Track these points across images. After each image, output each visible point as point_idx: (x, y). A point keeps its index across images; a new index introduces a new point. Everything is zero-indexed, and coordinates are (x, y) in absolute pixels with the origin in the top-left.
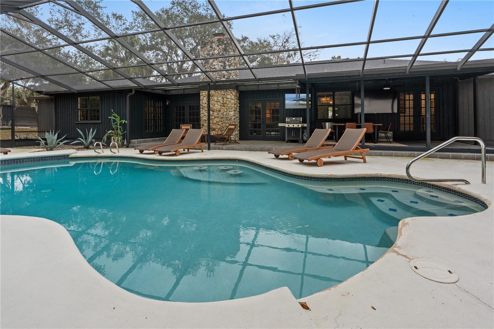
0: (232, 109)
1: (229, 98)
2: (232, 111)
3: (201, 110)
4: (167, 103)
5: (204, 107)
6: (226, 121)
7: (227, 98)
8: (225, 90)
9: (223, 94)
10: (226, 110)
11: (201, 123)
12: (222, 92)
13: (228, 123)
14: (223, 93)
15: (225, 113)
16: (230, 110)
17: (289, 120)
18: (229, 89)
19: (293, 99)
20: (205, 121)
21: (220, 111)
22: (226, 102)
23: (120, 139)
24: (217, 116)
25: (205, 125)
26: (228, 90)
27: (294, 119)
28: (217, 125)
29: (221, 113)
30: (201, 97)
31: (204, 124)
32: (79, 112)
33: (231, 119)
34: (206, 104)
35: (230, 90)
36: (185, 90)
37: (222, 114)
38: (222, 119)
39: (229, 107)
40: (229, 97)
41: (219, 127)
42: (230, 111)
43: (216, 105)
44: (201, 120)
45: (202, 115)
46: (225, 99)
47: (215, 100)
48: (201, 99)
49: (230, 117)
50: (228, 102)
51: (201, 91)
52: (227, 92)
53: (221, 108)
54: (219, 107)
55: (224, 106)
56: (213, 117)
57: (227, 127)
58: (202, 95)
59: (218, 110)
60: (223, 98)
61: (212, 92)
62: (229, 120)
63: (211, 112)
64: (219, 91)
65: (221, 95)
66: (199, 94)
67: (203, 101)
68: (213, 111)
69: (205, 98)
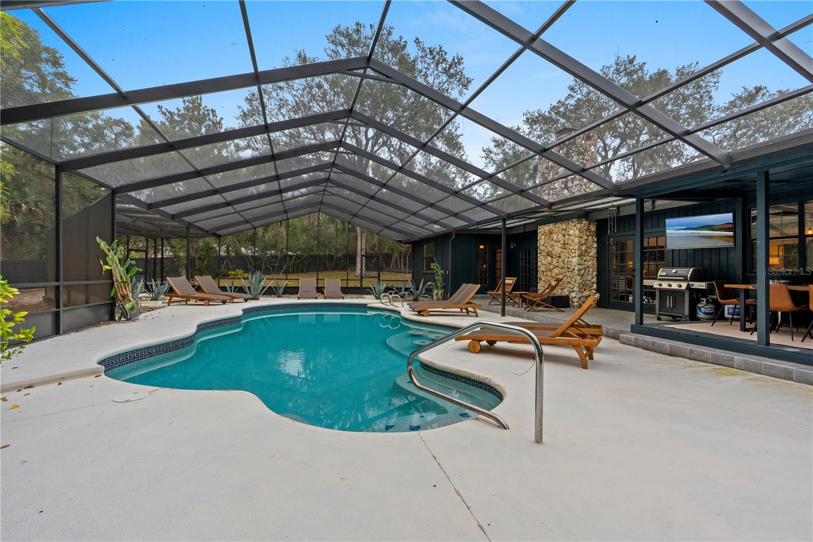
0: (575, 253)
1: (571, 235)
2: (576, 256)
3: (539, 255)
4: (512, 247)
5: (541, 251)
6: (568, 274)
7: (569, 235)
8: (566, 222)
9: (563, 229)
10: (568, 255)
11: (539, 276)
12: (563, 225)
13: (570, 277)
14: (564, 227)
15: (566, 261)
16: (573, 255)
17: (664, 274)
18: (571, 219)
19: (685, 226)
20: (542, 273)
21: (560, 257)
22: (568, 242)
23: (440, 292)
24: (556, 264)
25: (543, 280)
26: (570, 222)
27: (674, 271)
29: (561, 260)
30: (539, 236)
31: (542, 277)
32: (425, 261)
33: (574, 270)
34: (544, 245)
35: (573, 220)
36: (526, 226)
37: (563, 262)
38: (563, 270)
39: (571, 250)
40: (571, 232)
42: (573, 257)
43: (556, 247)
44: (538, 271)
45: (539, 264)
46: (567, 237)
47: (555, 239)
48: (538, 238)
49: (573, 267)
50: (570, 242)
51: (539, 227)
52: (570, 225)
53: (562, 251)
54: (560, 250)
55: (565, 249)
56: (552, 267)
57: (569, 282)
58: (540, 232)
59: (558, 255)
60: (564, 235)
61: (552, 227)
62: (572, 272)
63: (549, 258)
64: (559, 225)
65: (562, 230)
66: (537, 230)
67: (541, 241)
68: (552, 257)
69: (543, 236)
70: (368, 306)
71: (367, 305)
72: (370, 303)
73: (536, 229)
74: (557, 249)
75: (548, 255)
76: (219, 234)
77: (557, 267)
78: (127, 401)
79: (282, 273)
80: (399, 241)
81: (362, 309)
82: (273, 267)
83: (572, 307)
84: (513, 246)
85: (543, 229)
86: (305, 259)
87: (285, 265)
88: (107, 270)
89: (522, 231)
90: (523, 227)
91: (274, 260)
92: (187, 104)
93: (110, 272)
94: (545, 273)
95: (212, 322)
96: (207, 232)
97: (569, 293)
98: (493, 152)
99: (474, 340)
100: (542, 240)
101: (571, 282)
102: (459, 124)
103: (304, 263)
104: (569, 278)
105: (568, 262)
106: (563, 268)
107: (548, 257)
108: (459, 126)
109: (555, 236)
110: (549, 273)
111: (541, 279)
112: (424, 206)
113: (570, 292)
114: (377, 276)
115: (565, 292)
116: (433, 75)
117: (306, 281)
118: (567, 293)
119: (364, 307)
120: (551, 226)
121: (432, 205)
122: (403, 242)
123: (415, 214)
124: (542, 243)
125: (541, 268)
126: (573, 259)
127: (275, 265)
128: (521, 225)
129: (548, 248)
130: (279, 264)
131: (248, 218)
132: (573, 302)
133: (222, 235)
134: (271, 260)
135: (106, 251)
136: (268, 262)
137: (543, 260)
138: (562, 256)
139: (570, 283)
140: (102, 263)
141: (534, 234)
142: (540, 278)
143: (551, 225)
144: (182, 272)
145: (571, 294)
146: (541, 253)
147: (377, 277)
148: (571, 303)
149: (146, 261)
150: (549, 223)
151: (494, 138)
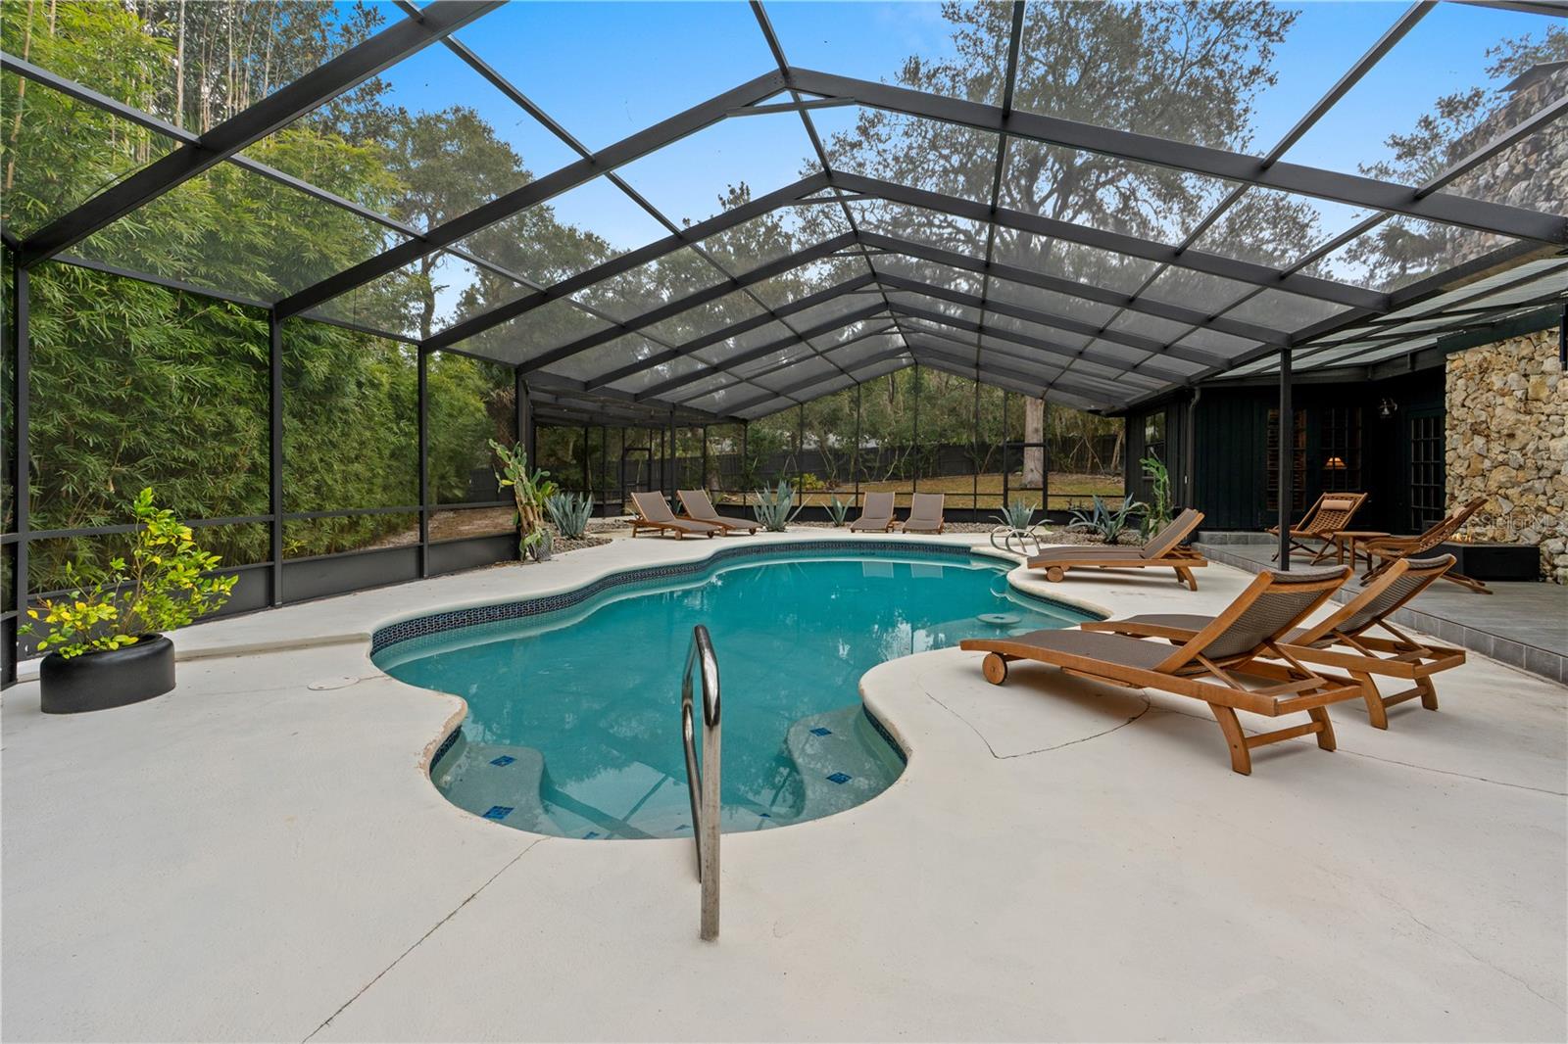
1: (1548, 374)
3: (1447, 433)
4: (1386, 411)
5: (1456, 422)
6: (1537, 485)
7: (1542, 373)
8: (1533, 336)
9: (1523, 358)
10: (1539, 432)
11: (1448, 490)
12: (1523, 345)
13: (1545, 494)
14: (1524, 353)
15: (1531, 447)
16: (1554, 431)
18: (1546, 327)
20: (1459, 482)
21: (1511, 436)
22: (1537, 393)
24: (1500, 458)
25: (1459, 500)
26: (1545, 335)
28: (1500, 499)
29: (1515, 445)
30: (1448, 381)
31: (1456, 493)
33: (1558, 473)
34: (1463, 406)
36: (1421, 357)
37: (1521, 450)
38: (1521, 474)
39: (1548, 416)
40: (1548, 365)
41: (1506, 507)
42: (1553, 437)
43: (1499, 411)
44: (1446, 477)
45: (1449, 457)
46: (1533, 379)
47: (1495, 388)
48: (1447, 388)
49: (1553, 465)
50: (1544, 394)
51: (1449, 357)
52: (1544, 345)
53: (1519, 421)
54: (1512, 417)
55: (1529, 413)
56: (1487, 464)
57: (1539, 509)
58: (1451, 371)
59: (1505, 432)
60: (1526, 376)
61: (1487, 355)
62: (1551, 478)
63: (1479, 441)
64: (1509, 346)
65: (1519, 360)
66: (1445, 366)
67: (1454, 395)
68: (1487, 436)
69: (1461, 382)
70: (971, 550)
71: (970, 548)
72: (976, 545)
73: (1442, 363)
74: (1505, 414)
75: (1475, 432)
76: (742, 417)
77: (1503, 464)
78: (321, 689)
79: (887, 480)
80: (1090, 411)
81: (960, 557)
82: (870, 469)
83: (1549, 579)
84: (1391, 409)
85: (1455, 363)
86: (931, 451)
87: (891, 464)
88: (506, 486)
89: (1407, 370)
90: (1408, 359)
91: (872, 456)
92: (728, 206)
93: (510, 490)
94: (1467, 483)
95: (643, 570)
96: (715, 415)
97: (1543, 540)
98: (1394, 172)
99: (996, 653)
100: (1456, 391)
101: (1548, 509)
102: (1250, 131)
103: (928, 459)
104: (1541, 497)
105: (1538, 450)
106: (1521, 467)
107: (1476, 437)
108: (1252, 134)
109: (1496, 380)
110: (1479, 482)
111: (1454, 498)
112: (1187, 327)
113: (1545, 537)
114: (1042, 486)
115: (1529, 538)
116: (1184, 32)
117: (879, 498)
118: (1534, 539)
119: (964, 552)
120: (1485, 351)
121: (1209, 321)
122: (1103, 413)
123: (1165, 349)
124: (1458, 401)
125: (1455, 468)
126: (1553, 443)
127: (874, 464)
128: (1403, 356)
129: (1477, 412)
130: (880, 462)
131: (777, 387)
132: (1555, 567)
133: (747, 418)
134: (866, 456)
135: (506, 459)
136: (861, 460)
137: (1460, 447)
138: (1518, 433)
139: (1547, 512)
140: (498, 477)
141: (1438, 375)
142: (1452, 494)
143: (1486, 347)
144: (713, 480)
145: (1548, 541)
146: (1453, 428)
147: (1039, 489)
148: (1548, 567)
149: (649, 465)
150: (1480, 344)
151: (1393, 137)
